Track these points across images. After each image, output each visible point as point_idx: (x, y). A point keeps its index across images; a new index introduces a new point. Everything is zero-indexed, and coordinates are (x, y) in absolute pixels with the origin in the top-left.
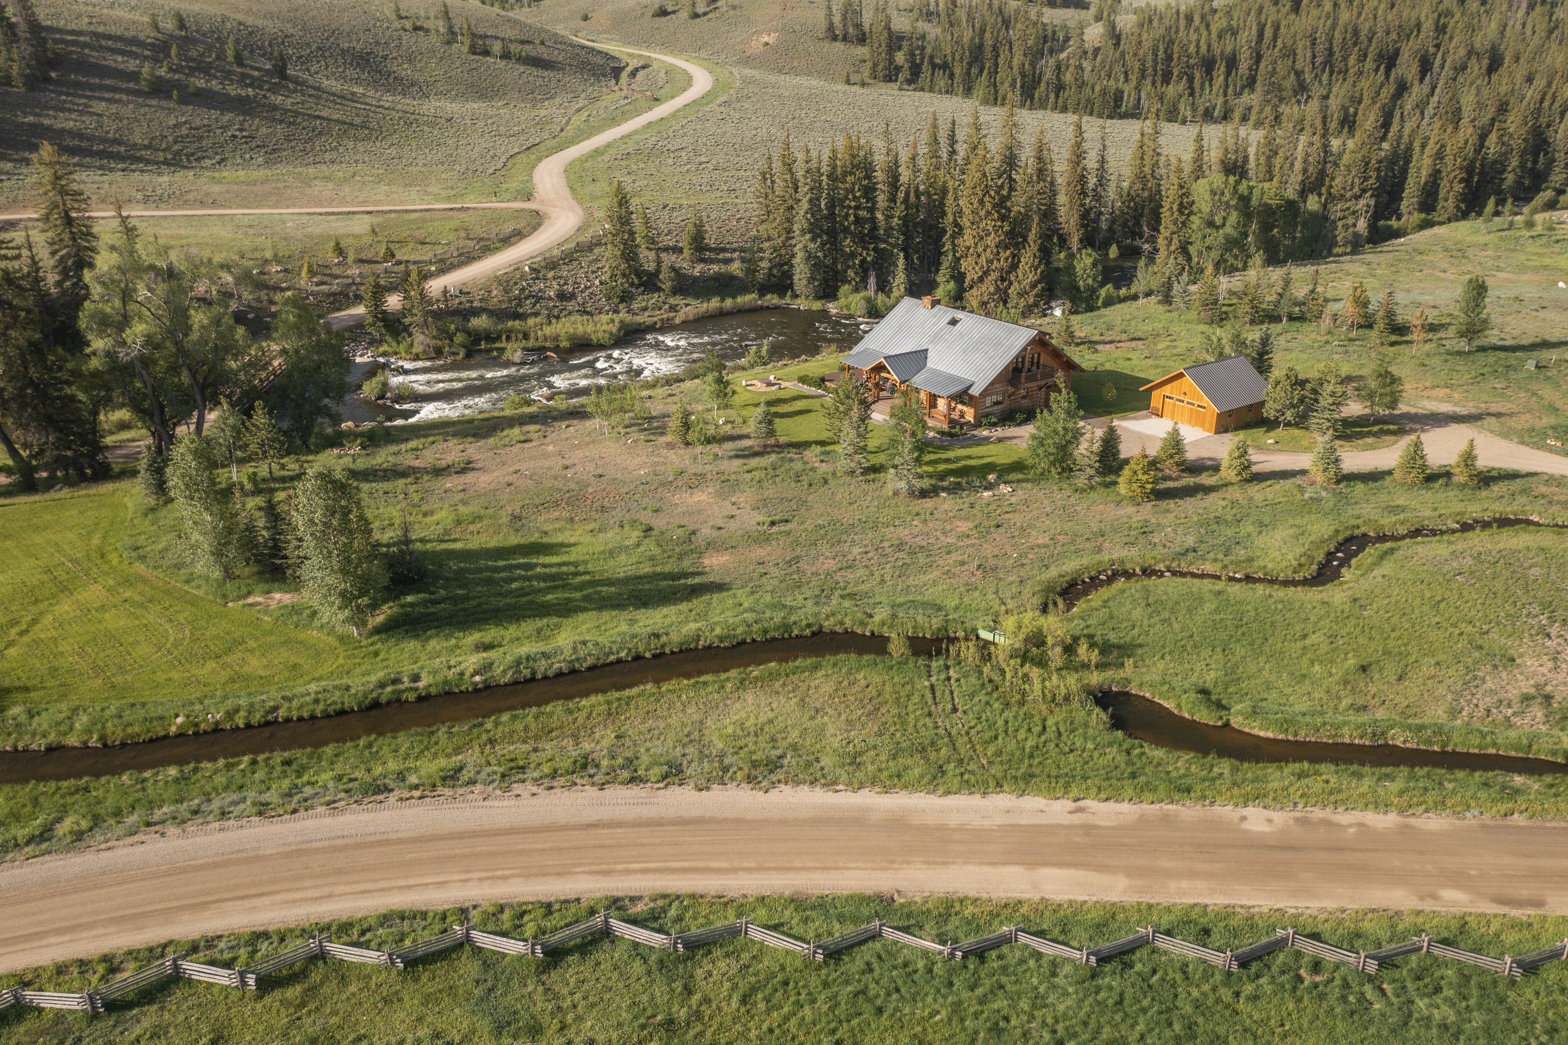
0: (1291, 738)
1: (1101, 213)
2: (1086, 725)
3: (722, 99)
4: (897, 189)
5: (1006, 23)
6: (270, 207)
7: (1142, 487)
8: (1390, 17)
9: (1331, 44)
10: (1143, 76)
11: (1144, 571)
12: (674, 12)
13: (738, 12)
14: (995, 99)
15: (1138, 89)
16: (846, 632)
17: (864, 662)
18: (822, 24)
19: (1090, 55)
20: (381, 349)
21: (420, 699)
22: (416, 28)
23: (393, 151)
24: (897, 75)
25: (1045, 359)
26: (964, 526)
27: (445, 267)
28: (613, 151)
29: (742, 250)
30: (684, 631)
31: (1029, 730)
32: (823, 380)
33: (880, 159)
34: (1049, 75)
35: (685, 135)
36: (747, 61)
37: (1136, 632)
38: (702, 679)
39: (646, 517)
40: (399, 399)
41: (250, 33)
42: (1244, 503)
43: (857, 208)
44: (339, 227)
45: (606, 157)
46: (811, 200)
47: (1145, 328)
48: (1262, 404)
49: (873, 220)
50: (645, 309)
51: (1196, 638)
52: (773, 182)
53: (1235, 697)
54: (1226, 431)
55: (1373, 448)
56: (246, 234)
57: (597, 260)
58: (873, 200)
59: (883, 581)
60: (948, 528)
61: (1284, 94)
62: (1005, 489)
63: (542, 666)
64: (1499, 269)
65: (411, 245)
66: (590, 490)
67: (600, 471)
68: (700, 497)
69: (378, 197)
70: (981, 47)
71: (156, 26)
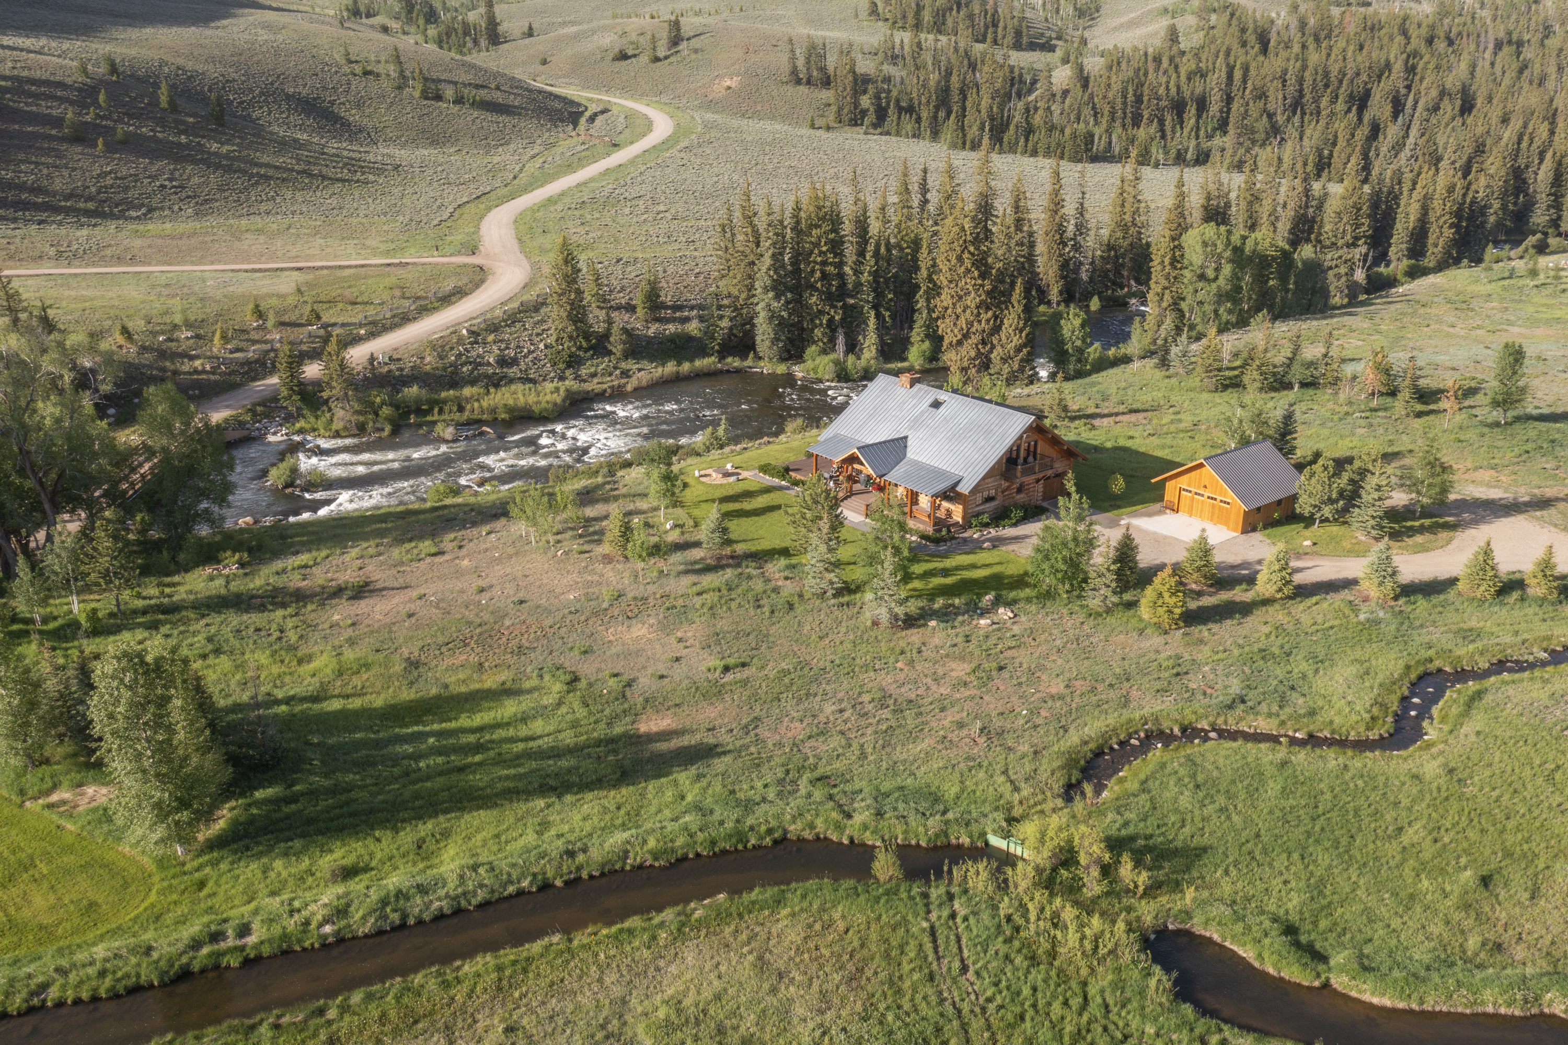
0: (1415, 1006)
1: (1081, 263)
2: (1142, 993)
3: (683, 144)
4: (866, 242)
5: (973, 66)
6: (193, 263)
7: (1170, 612)
8: (1359, 59)
9: (1301, 85)
10: (1113, 120)
11: (1184, 730)
12: (635, 56)
13: (699, 56)
14: (964, 143)
15: (1109, 132)
16: (818, 838)
17: (841, 892)
18: (786, 68)
19: (1058, 98)
20: (298, 425)
21: (247, 962)
22: (366, 73)
23: (334, 202)
24: (863, 119)
25: (1042, 448)
26: (960, 670)
27: (377, 329)
28: (567, 200)
29: (701, 307)
30: (607, 846)
31: (1066, 1003)
32: (787, 470)
33: (847, 209)
34: (1018, 118)
35: (643, 182)
36: (709, 105)
37: (1187, 830)
38: (627, 924)
39: (571, 661)
40: (311, 486)
41: (189, 78)
42: (1290, 628)
43: (824, 263)
44: (264, 286)
45: (559, 207)
46: (774, 255)
47: (1145, 398)
48: (1294, 498)
49: (841, 276)
50: (594, 375)
51: (1265, 839)
52: (733, 235)
53: (1332, 937)
54: (1254, 530)
55: (1424, 549)
56: (160, 295)
57: (543, 321)
58: (841, 254)
59: (863, 756)
60: (940, 672)
61: (1257, 136)
62: (1004, 613)
63: (416, 907)
64: (1510, 323)
65: (340, 305)
66: (507, 622)
67: (521, 595)
68: (639, 631)
69: (311, 252)
70: (947, 90)
71: (84, 70)
